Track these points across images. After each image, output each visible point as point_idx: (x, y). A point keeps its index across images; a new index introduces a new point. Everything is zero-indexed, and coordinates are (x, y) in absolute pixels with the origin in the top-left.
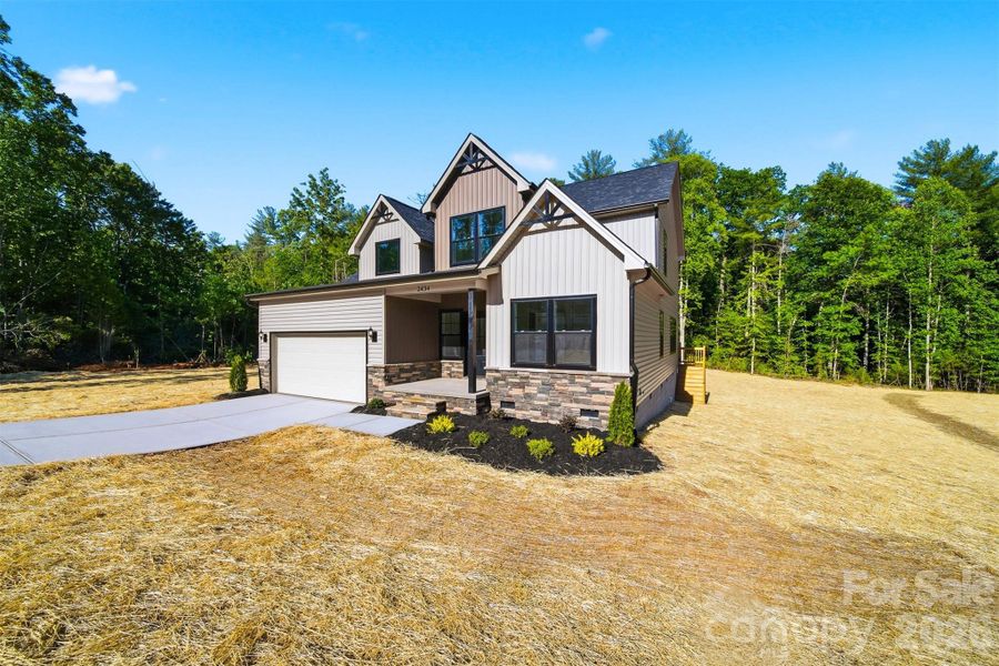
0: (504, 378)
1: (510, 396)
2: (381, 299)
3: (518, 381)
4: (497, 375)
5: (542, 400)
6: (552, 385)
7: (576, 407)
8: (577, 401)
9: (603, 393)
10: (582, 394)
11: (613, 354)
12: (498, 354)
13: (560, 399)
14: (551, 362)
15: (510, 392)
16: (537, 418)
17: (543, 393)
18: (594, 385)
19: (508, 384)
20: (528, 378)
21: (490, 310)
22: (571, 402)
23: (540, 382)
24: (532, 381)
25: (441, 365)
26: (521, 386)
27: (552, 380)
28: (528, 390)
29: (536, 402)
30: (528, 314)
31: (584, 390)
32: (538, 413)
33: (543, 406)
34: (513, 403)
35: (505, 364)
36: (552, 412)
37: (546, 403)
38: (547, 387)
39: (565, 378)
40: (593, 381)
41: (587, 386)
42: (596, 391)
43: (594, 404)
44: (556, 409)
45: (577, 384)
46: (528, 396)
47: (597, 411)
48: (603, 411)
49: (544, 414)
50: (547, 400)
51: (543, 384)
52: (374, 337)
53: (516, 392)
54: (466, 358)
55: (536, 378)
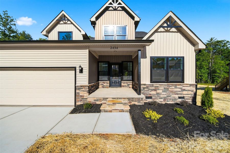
0: (147, 88)
1: (151, 94)
2: (87, 51)
3: (154, 88)
4: (145, 86)
5: (164, 95)
6: (168, 89)
7: (177, 96)
8: (177, 94)
9: (186, 91)
10: (179, 91)
12: (145, 78)
13: (171, 94)
14: (167, 81)
15: (150, 93)
16: (161, 102)
17: (165, 92)
18: (184, 88)
19: (149, 89)
20: (158, 87)
22: (175, 94)
23: (163, 88)
24: (160, 88)
25: (98, 83)
26: (155, 90)
27: (168, 87)
28: (158, 91)
29: (161, 96)
31: (180, 90)
32: (162, 100)
33: (164, 97)
34: (151, 97)
35: (148, 82)
36: (168, 99)
37: (166, 96)
38: (166, 90)
39: (173, 86)
40: (184, 87)
41: (181, 89)
42: (184, 90)
43: (184, 94)
44: (169, 98)
45: (175, 88)
46: (157, 94)
47: (184, 97)
48: (186, 97)
49: (165, 100)
50: (166, 94)
51: (164, 89)
52: (81, 71)
53: (154, 92)
54: (133, 80)
55: (162, 87)
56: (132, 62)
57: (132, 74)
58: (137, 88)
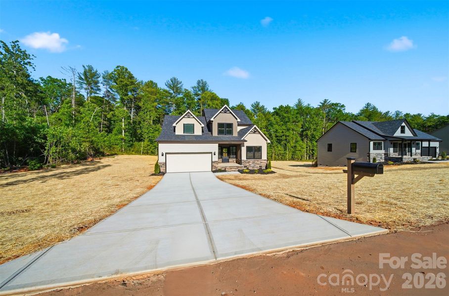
0: (245, 162)
2: (217, 145)
5: (252, 165)
7: (258, 166)
11: (264, 156)
12: (244, 157)
13: (256, 165)
14: (254, 158)
15: (246, 164)
20: (249, 161)
21: (242, 148)
27: (254, 161)
28: (250, 164)
30: (249, 149)
31: (260, 163)
32: (252, 168)
34: (247, 166)
35: (245, 159)
36: (254, 167)
38: (253, 163)
39: (256, 161)
40: (261, 161)
42: (262, 163)
43: (262, 165)
45: (258, 162)
52: (215, 154)
53: (248, 164)
54: (236, 158)
55: (251, 161)
56: (236, 146)
57: (236, 154)
58: (239, 162)
